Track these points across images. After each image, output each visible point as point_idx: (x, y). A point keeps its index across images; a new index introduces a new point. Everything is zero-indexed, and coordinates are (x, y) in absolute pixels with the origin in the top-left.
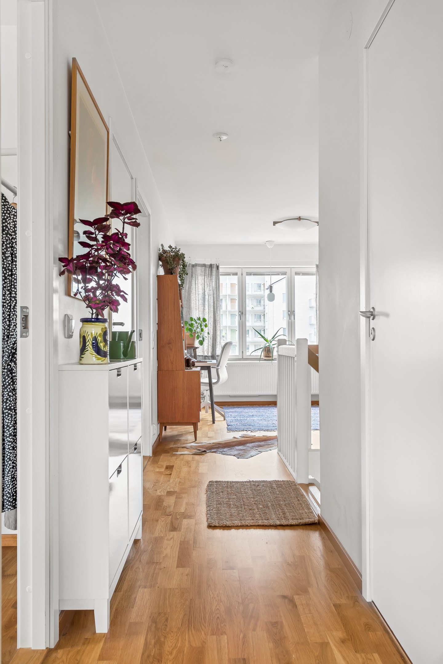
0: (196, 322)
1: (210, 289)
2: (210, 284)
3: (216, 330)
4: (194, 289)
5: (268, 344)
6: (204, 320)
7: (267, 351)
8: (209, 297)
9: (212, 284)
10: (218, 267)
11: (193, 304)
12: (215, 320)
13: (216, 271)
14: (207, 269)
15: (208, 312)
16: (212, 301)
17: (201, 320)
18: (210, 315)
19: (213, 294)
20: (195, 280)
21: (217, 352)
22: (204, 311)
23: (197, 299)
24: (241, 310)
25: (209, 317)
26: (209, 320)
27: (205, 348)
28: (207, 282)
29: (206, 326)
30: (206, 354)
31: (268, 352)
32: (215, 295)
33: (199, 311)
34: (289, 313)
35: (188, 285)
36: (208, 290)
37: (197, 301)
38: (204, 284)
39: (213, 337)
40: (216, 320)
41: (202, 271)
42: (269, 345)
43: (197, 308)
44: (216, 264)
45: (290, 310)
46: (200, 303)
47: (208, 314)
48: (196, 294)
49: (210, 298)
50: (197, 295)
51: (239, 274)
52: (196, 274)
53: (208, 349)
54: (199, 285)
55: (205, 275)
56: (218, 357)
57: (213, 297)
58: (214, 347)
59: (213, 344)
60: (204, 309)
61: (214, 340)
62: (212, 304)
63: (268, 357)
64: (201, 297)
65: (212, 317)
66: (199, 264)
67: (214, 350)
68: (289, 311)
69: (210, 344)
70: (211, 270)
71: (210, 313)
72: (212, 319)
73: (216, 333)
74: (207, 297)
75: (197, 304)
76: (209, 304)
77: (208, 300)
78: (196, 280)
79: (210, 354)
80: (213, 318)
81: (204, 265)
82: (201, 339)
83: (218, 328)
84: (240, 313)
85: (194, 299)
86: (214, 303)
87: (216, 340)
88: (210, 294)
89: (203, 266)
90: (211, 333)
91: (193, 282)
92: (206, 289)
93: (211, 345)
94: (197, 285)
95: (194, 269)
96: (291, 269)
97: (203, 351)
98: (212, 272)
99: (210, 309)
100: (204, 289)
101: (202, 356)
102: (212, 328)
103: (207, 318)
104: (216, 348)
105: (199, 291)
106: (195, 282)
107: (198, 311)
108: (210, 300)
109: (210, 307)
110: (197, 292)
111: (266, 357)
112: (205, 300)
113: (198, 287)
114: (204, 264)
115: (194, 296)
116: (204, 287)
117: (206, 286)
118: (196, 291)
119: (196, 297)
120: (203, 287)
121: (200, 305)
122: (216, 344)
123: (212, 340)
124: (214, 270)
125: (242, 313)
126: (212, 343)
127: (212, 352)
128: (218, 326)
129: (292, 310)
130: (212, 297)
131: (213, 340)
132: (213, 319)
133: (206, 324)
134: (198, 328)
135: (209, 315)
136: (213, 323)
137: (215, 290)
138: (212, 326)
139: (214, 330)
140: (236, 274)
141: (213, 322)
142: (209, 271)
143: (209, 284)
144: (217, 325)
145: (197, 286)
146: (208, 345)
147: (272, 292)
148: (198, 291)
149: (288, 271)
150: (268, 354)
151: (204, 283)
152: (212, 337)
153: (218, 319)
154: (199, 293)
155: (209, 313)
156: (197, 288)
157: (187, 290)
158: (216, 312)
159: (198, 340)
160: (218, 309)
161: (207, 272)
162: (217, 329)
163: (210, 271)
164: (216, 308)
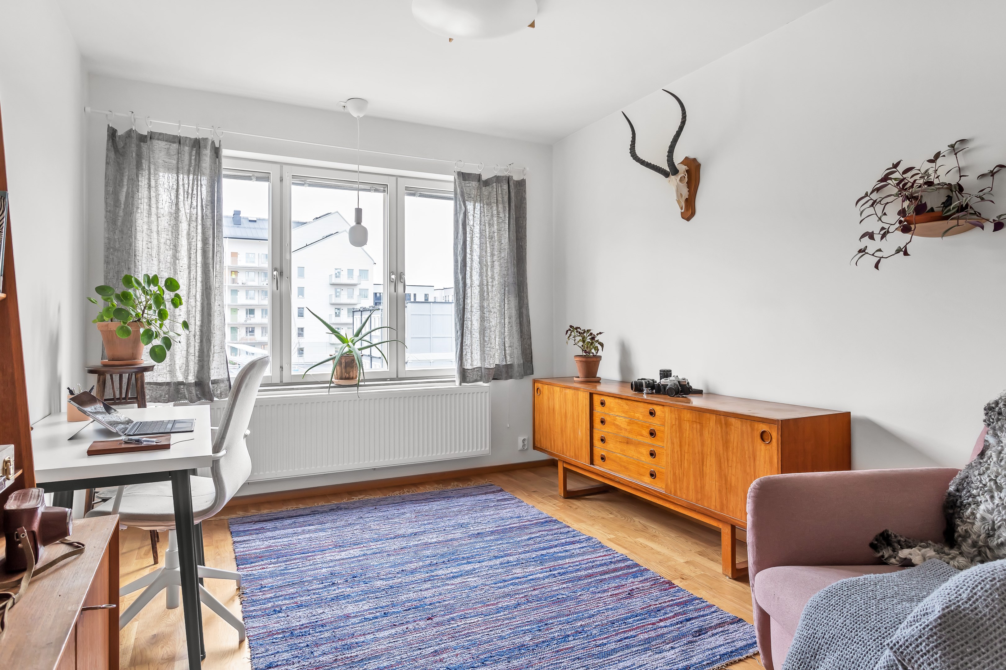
0: (145, 292)
1: (195, 204)
2: (195, 192)
3: (209, 315)
4: (146, 200)
5: (347, 349)
6: (172, 285)
7: (343, 365)
8: (192, 225)
9: (199, 194)
10: (216, 152)
11: (140, 243)
12: (206, 288)
13: (211, 158)
14: (187, 149)
15: (186, 267)
16: (200, 238)
17: (162, 283)
18: (193, 273)
19: (203, 217)
20: (147, 177)
21: (212, 372)
22: (175, 263)
23: (154, 228)
24: (278, 266)
25: (190, 280)
26: (190, 285)
27: (177, 362)
28: (186, 186)
29: (176, 302)
30: (181, 378)
31: (346, 367)
32: (209, 222)
33: (159, 262)
34: (393, 277)
35: (125, 190)
36: (187, 207)
37: (155, 235)
38: (177, 191)
39: (201, 331)
40: (210, 288)
41: (168, 154)
42: (350, 351)
43: (154, 253)
44: (213, 142)
45: (395, 271)
46: (162, 240)
47: (187, 272)
48: (149, 214)
49: (192, 229)
50: (154, 218)
51: (275, 177)
52: (152, 160)
53: (187, 366)
54: (161, 190)
55: (180, 166)
56: (215, 386)
57: (203, 225)
58: (206, 359)
59: (201, 351)
60: (175, 258)
61: (204, 340)
62: (200, 245)
63: (346, 379)
64: (166, 225)
65: (199, 279)
66: (160, 134)
67: (206, 367)
68: (391, 273)
69: (192, 350)
70: (199, 154)
71: (193, 268)
72: (199, 285)
73: (210, 322)
74: (184, 226)
75: (155, 242)
76: (189, 244)
77: (189, 234)
78: (152, 178)
79: (191, 379)
80: (202, 282)
81: (178, 140)
82: (157, 342)
83: (216, 308)
84: (275, 273)
85: (145, 227)
86: (205, 241)
87: (209, 341)
88: (194, 219)
89: (174, 142)
90: (196, 323)
91: (143, 182)
92: (181, 205)
93: (197, 354)
94: (153, 190)
95: (144, 146)
96: (397, 179)
97: (172, 372)
98: (199, 161)
99: (193, 256)
100: (177, 204)
101: (168, 384)
102: (199, 308)
103: (182, 281)
104: (209, 361)
105: (160, 206)
106: (147, 181)
107: (155, 262)
108: (193, 234)
109: (193, 252)
110: (154, 210)
111: (341, 379)
112: (180, 233)
113: (157, 196)
114: (175, 137)
115: (146, 220)
116: (177, 197)
117: (181, 197)
118: (150, 206)
119: (149, 223)
120: (173, 197)
121: (162, 246)
122: (209, 350)
123: (198, 341)
124: (207, 153)
125: (281, 274)
126: (197, 348)
127: (198, 372)
128: (216, 304)
129: (399, 271)
130: (200, 227)
131: (201, 341)
132: (202, 286)
133: (177, 296)
134: (150, 308)
135: (189, 273)
136: (202, 295)
137: (209, 207)
138: (199, 304)
139: (206, 314)
140: (265, 177)
141: (203, 293)
142: (190, 156)
143: (190, 191)
144: (213, 300)
145: (153, 194)
146: (187, 355)
147: (362, 224)
148: (157, 208)
149: (391, 183)
150: (346, 372)
151: (175, 187)
152: (198, 333)
153: (217, 286)
154: (161, 211)
155: (189, 267)
156: (153, 200)
157: (122, 203)
158: (211, 266)
159: (150, 346)
160: (217, 259)
161: (186, 158)
162: (214, 312)
163: (193, 158)
164: (211, 255)
